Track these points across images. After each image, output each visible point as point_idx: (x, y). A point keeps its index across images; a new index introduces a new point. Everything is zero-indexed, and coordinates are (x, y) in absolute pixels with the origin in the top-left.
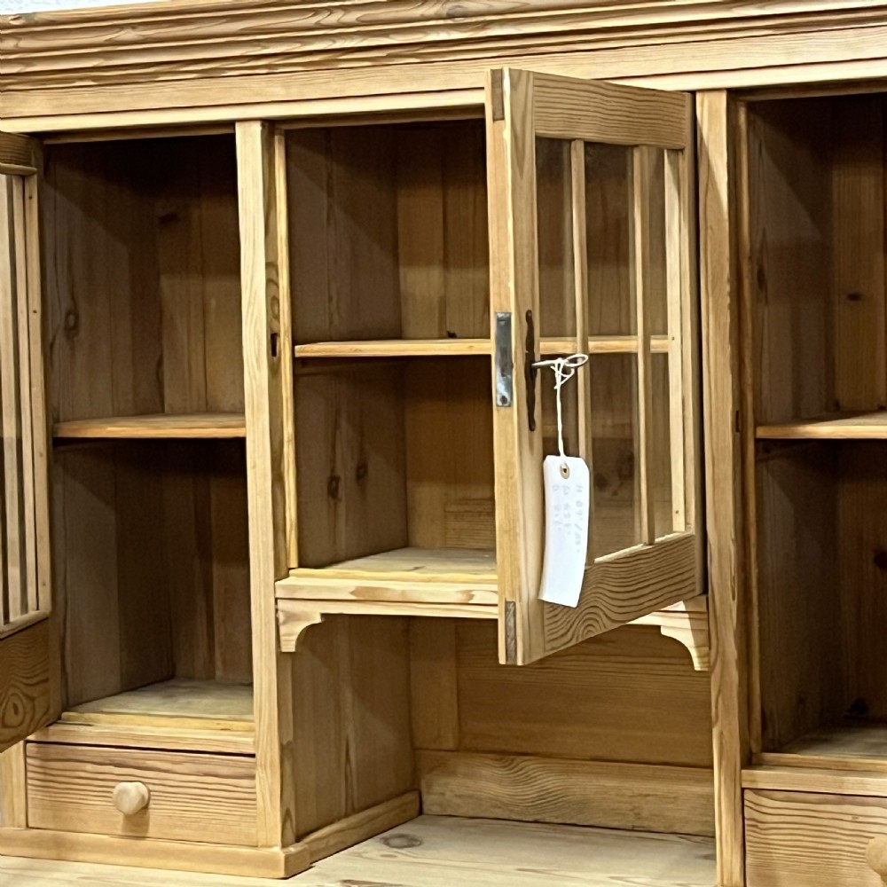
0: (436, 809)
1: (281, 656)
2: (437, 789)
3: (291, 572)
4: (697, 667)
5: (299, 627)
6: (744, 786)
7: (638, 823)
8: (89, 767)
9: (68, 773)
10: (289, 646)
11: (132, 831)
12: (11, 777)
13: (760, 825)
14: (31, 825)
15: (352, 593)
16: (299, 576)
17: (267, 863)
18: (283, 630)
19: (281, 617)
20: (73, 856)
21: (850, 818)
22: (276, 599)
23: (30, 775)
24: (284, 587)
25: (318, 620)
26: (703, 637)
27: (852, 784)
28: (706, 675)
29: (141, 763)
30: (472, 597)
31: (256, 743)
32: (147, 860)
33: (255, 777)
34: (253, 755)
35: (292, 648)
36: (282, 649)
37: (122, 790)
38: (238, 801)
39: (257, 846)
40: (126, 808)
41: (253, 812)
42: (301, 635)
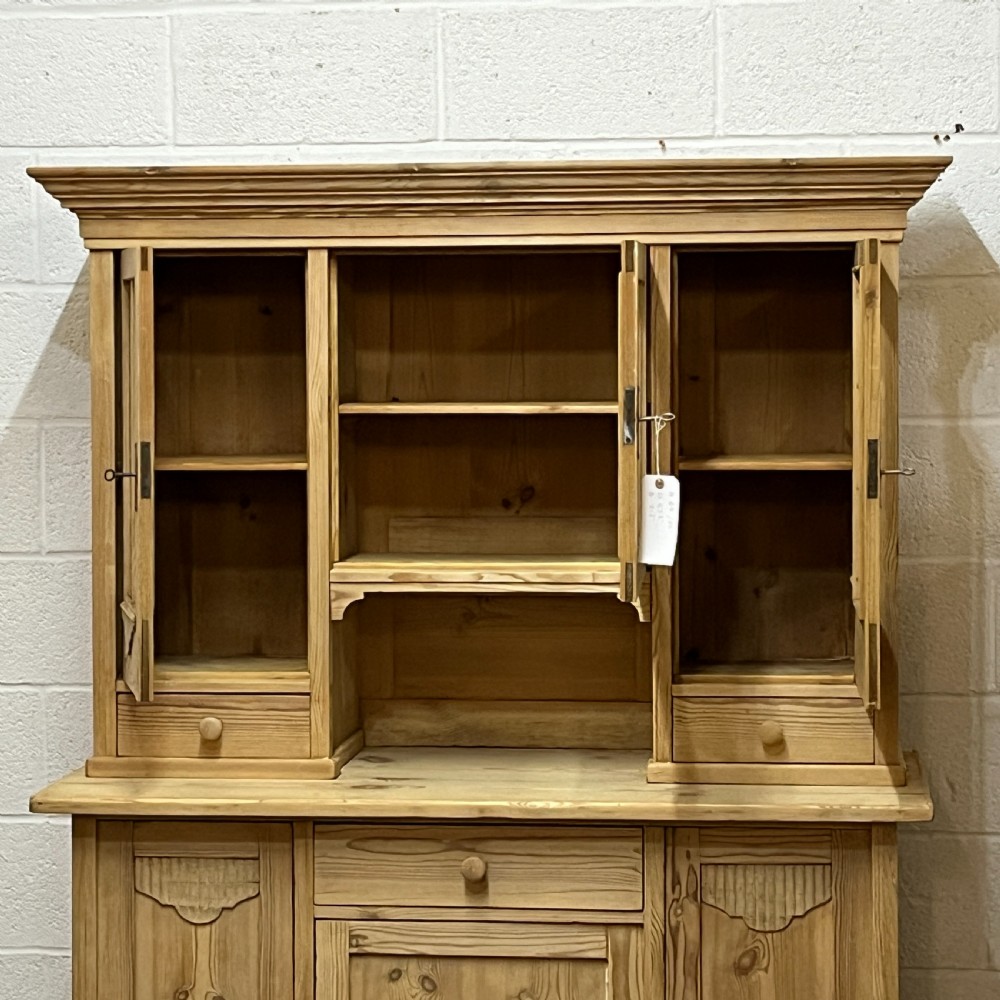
0: (375, 742)
1: (333, 624)
2: (376, 727)
3: (335, 564)
4: (641, 619)
5: (346, 603)
6: (674, 694)
7: (532, 743)
8: (171, 709)
9: (155, 715)
10: (338, 616)
11: (206, 753)
12: (105, 718)
13: (684, 720)
14: (120, 754)
15: (390, 577)
16: (340, 567)
17: (324, 769)
18: (334, 605)
19: (333, 596)
20: (160, 773)
21: (744, 712)
22: (330, 583)
23: (120, 717)
24: (336, 574)
25: (362, 597)
26: (647, 599)
27: (745, 690)
28: (648, 626)
29: (216, 704)
30: (482, 578)
31: (311, 686)
32: (222, 774)
33: (309, 709)
34: (308, 694)
35: (340, 618)
36: (334, 618)
37: (208, 723)
38: (295, 727)
39: (310, 758)
40: (211, 736)
41: (307, 734)
42: (348, 608)
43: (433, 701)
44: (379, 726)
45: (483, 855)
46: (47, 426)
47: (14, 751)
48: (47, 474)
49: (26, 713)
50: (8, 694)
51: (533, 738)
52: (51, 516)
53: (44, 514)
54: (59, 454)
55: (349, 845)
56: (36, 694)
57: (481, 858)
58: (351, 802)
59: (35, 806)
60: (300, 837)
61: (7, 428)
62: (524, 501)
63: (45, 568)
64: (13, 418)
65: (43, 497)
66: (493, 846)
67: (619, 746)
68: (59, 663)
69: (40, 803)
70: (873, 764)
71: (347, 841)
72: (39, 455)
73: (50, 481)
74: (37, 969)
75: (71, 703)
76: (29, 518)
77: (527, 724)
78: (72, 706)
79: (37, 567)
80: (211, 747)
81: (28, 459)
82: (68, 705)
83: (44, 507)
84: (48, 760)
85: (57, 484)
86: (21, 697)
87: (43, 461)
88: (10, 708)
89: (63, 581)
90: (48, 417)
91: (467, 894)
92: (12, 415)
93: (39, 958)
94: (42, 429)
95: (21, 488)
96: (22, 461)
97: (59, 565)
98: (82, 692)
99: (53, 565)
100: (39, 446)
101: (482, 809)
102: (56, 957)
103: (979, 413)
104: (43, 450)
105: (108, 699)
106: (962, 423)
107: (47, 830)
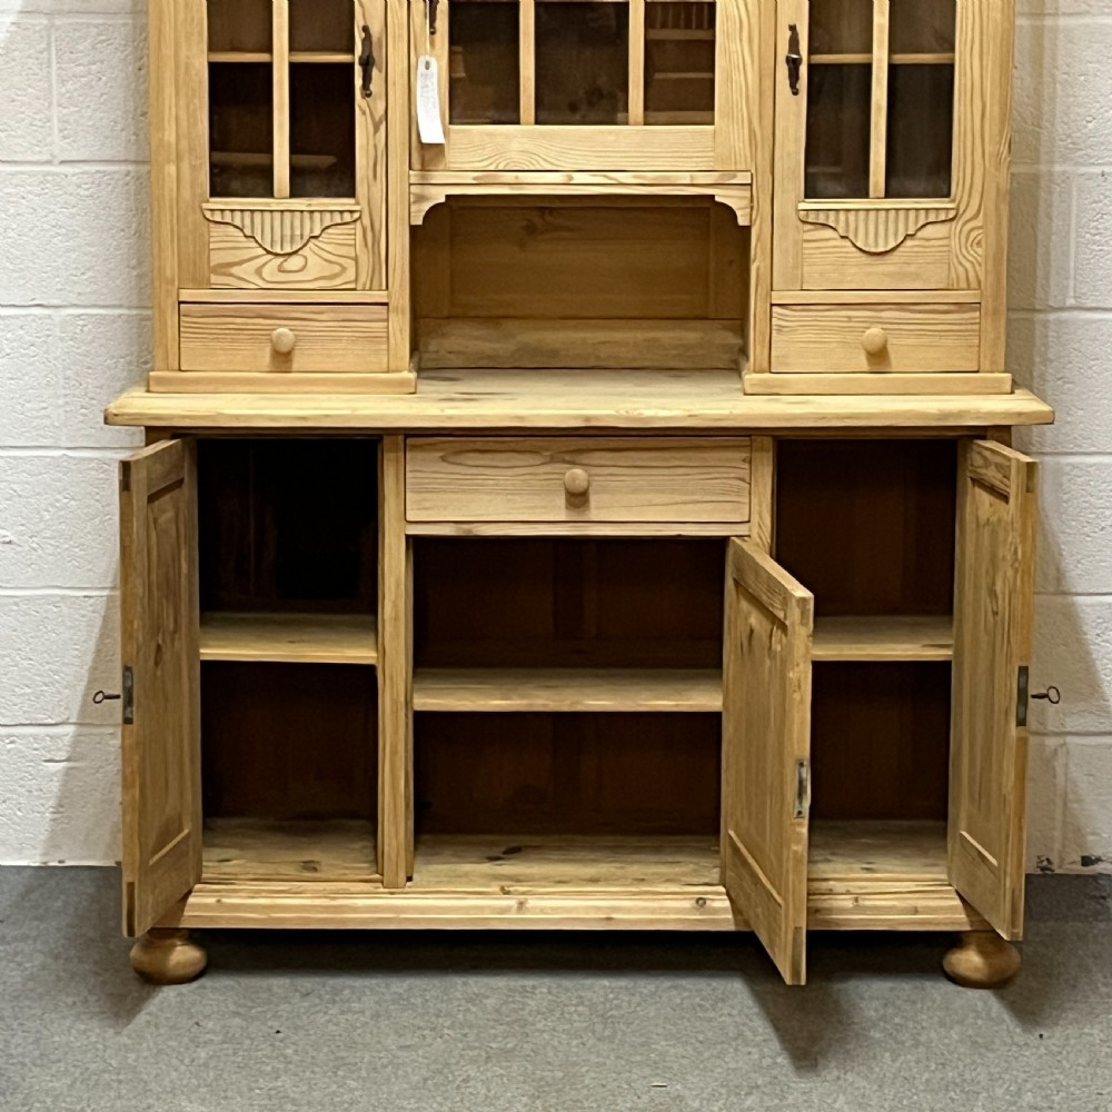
1: (413, 229)
2: (432, 348)
4: (741, 223)
5: (426, 206)
6: (773, 302)
7: (598, 364)
8: (238, 320)
9: (221, 327)
10: (418, 220)
11: (276, 367)
12: (167, 330)
13: (784, 330)
15: (474, 179)
17: (403, 383)
18: (413, 208)
19: (413, 199)
21: (846, 319)
22: (410, 184)
23: (183, 329)
24: (416, 175)
25: (443, 200)
26: (747, 201)
29: (280, 315)
31: (389, 295)
32: (294, 389)
33: (387, 320)
34: (386, 304)
35: (420, 222)
36: (413, 223)
37: (280, 335)
38: (372, 339)
39: (388, 372)
40: (284, 349)
41: (385, 347)
42: (428, 212)
43: (493, 320)
44: (433, 346)
45: (586, 468)
46: (58, 22)
47: (27, 378)
48: (59, 75)
49: (39, 338)
50: (17, 317)
51: (598, 357)
52: (65, 122)
53: (55, 121)
54: (71, 53)
55: (443, 459)
56: (50, 316)
57: (586, 471)
58: (449, 412)
59: (110, 419)
60: (390, 451)
61: (13, 23)
62: (591, 104)
63: (58, 180)
64: (21, 12)
65: (55, 101)
66: (596, 458)
67: (690, 365)
68: (75, 283)
69: (116, 415)
70: (977, 372)
71: (441, 454)
72: (50, 54)
73: (63, 82)
74: (55, 610)
75: (90, 326)
76: (40, 124)
77: (593, 344)
78: (90, 330)
79: (49, 178)
80: (283, 359)
81: (37, 59)
82: (85, 329)
83: (55, 112)
84: (65, 388)
85: (69, 86)
86: (34, 320)
87: (54, 60)
88: (21, 332)
89: (78, 194)
90: (60, 13)
91: (567, 508)
92: (19, 8)
93: (58, 599)
94: (53, 25)
95: (30, 90)
96: (31, 61)
97: (74, 175)
98: (101, 315)
99: (66, 176)
100: (49, 44)
101: (588, 418)
102: (77, 597)
103: (1067, 11)
104: (53, 49)
105: (169, 310)
106: (1048, 22)
107: (65, 464)
